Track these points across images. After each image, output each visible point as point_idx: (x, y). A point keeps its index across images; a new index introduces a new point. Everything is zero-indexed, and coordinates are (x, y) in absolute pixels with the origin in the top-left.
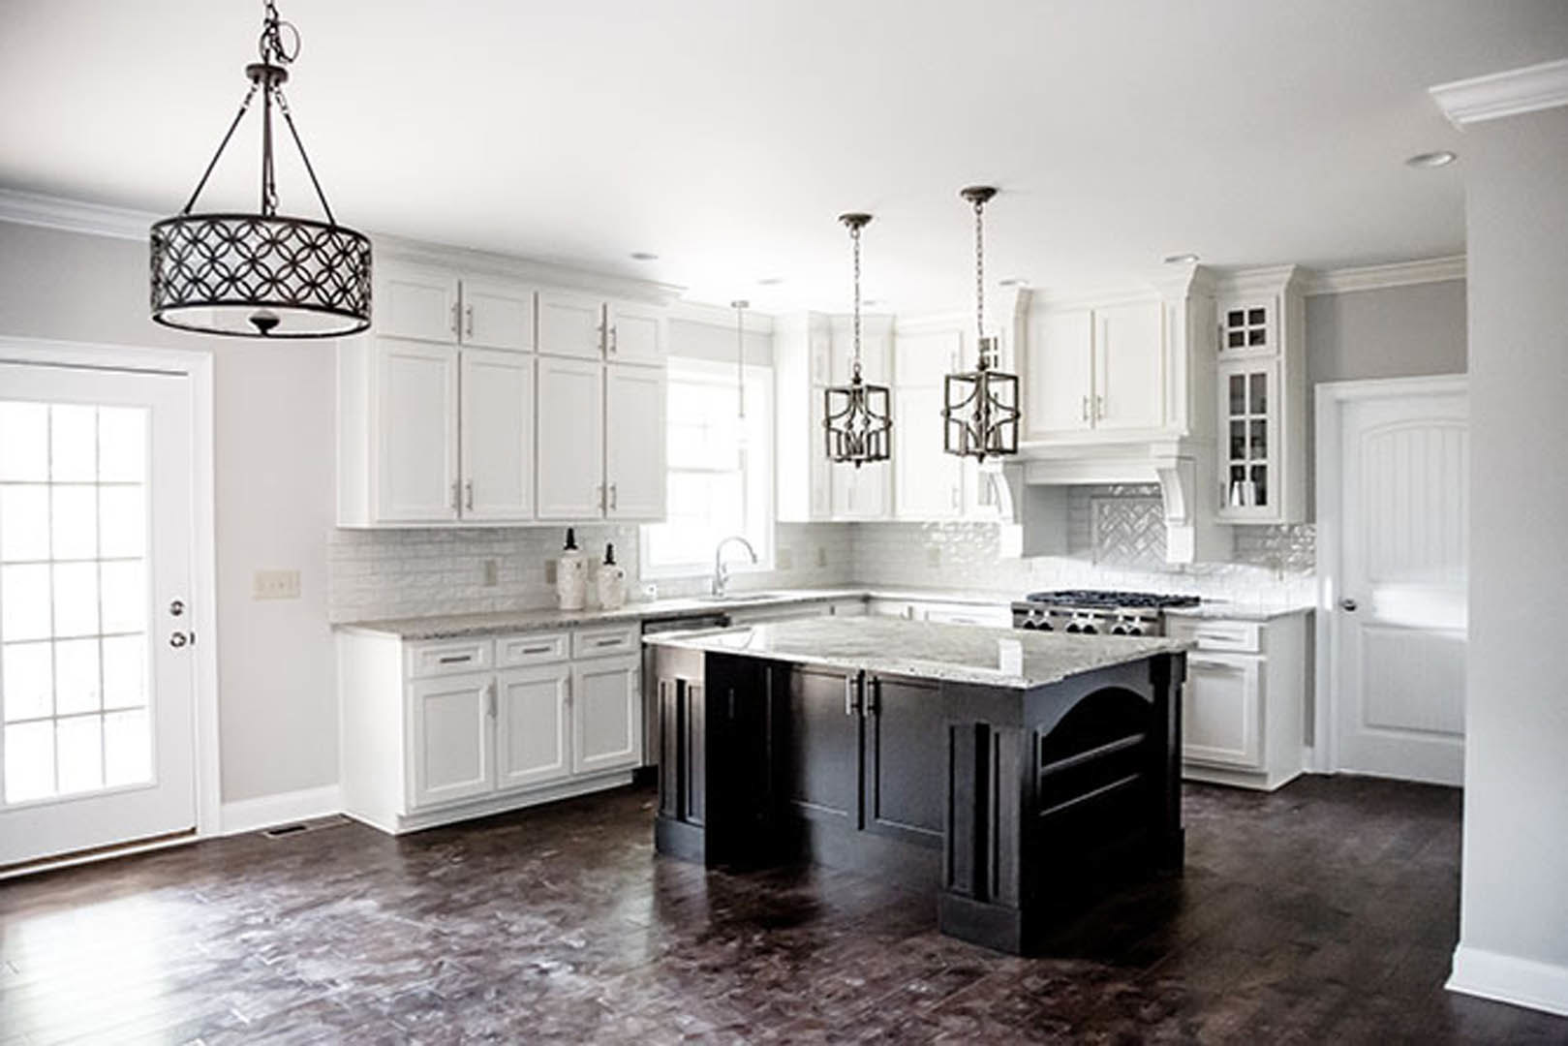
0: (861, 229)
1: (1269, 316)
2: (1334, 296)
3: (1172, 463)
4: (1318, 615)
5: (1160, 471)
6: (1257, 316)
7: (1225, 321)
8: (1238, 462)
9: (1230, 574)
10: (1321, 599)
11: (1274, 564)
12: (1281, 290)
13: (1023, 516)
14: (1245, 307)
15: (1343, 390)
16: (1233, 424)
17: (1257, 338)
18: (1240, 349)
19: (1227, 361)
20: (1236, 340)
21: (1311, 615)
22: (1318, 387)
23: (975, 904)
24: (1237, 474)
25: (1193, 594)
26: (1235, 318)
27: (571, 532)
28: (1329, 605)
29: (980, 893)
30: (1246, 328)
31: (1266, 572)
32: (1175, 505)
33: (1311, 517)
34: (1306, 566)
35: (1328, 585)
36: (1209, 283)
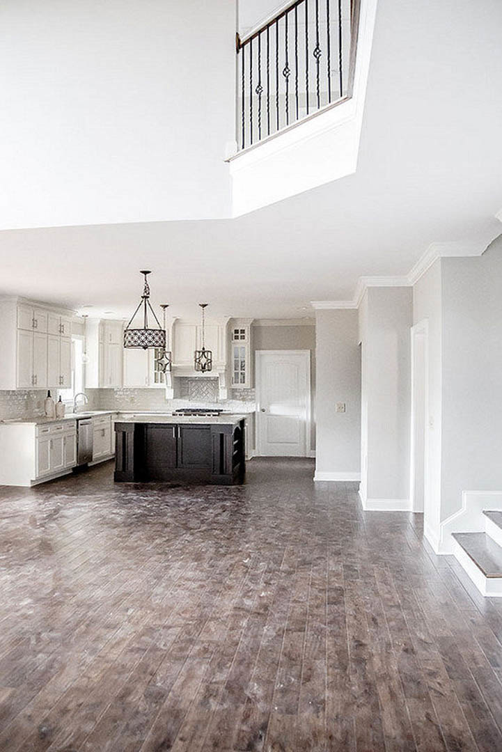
0: (166, 309)
1: (246, 331)
2: (259, 327)
3: (224, 371)
4: (256, 413)
5: (220, 374)
6: (243, 331)
7: (233, 332)
8: (237, 371)
9: (231, 403)
10: (257, 409)
11: (243, 400)
12: (249, 325)
13: (174, 387)
14: (240, 329)
15: (262, 352)
16: (235, 361)
17: (243, 338)
18: (238, 341)
19: (234, 343)
20: (237, 338)
21: (254, 413)
22: (256, 351)
23: (221, 476)
24: (236, 374)
25: (221, 409)
26: (236, 331)
27: (49, 391)
28: (259, 410)
29: (222, 472)
30: (239, 335)
31: (241, 402)
32: (222, 383)
33: (254, 387)
34: (253, 399)
35: (258, 405)
36: (232, 321)
